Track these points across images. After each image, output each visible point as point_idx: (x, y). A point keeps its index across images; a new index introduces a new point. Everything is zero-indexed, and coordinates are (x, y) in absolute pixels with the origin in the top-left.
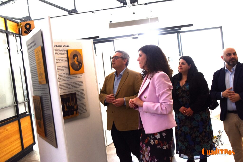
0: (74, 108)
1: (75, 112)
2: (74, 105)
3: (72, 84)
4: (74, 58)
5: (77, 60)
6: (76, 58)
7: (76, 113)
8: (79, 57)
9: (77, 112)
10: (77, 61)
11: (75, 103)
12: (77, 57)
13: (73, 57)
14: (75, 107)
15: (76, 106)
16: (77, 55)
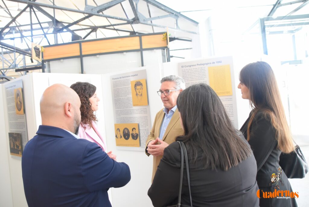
4: (18, 98)
10: (19, 101)
16: (19, 94)
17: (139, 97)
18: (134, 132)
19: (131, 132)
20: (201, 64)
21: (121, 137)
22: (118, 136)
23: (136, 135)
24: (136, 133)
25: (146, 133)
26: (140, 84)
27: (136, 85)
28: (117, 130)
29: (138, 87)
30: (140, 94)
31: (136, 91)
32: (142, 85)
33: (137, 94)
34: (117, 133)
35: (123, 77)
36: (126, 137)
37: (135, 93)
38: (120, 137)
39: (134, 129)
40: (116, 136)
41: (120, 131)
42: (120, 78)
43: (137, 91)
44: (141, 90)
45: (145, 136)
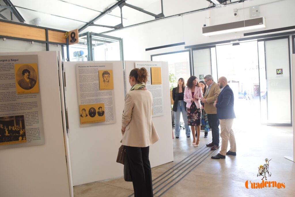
0: (19, 133)
1: (20, 138)
2: (20, 130)
3: (19, 105)
4: (24, 75)
5: (28, 76)
6: (28, 74)
7: (22, 139)
8: (31, 73)
9: (24, 138)
10: (29, 78)
11: (21, 128)
12: (29, 72)
13: (22, 72)
14: (21, 132)
15: (22, 130)
16: (29, 70)
17: (106, 83)
18: (100, 110)
19: (97, 110)
20: (147, 65)
21: (87, 115)
22: (83, 116)
23: (102, 112)
24: (102, 111)
25: (110, 110)
26: (108, 73)
27: (103, 74)
28: (82, 110)
29: (106, 75)
30: (107, 81)
31: (103, 78)
32: (110, 74)
33: (104, 81)
34: (83, 113)
35: (90, 66)
36: (92, 115)
37: (103, 80)
38: (85, 115)
39: (100, 108)
40: (81, 116)
41: (85, 111)
42: (87, 67)
43: (105, 78)
44: (108, 78)
45: (109, 112)
